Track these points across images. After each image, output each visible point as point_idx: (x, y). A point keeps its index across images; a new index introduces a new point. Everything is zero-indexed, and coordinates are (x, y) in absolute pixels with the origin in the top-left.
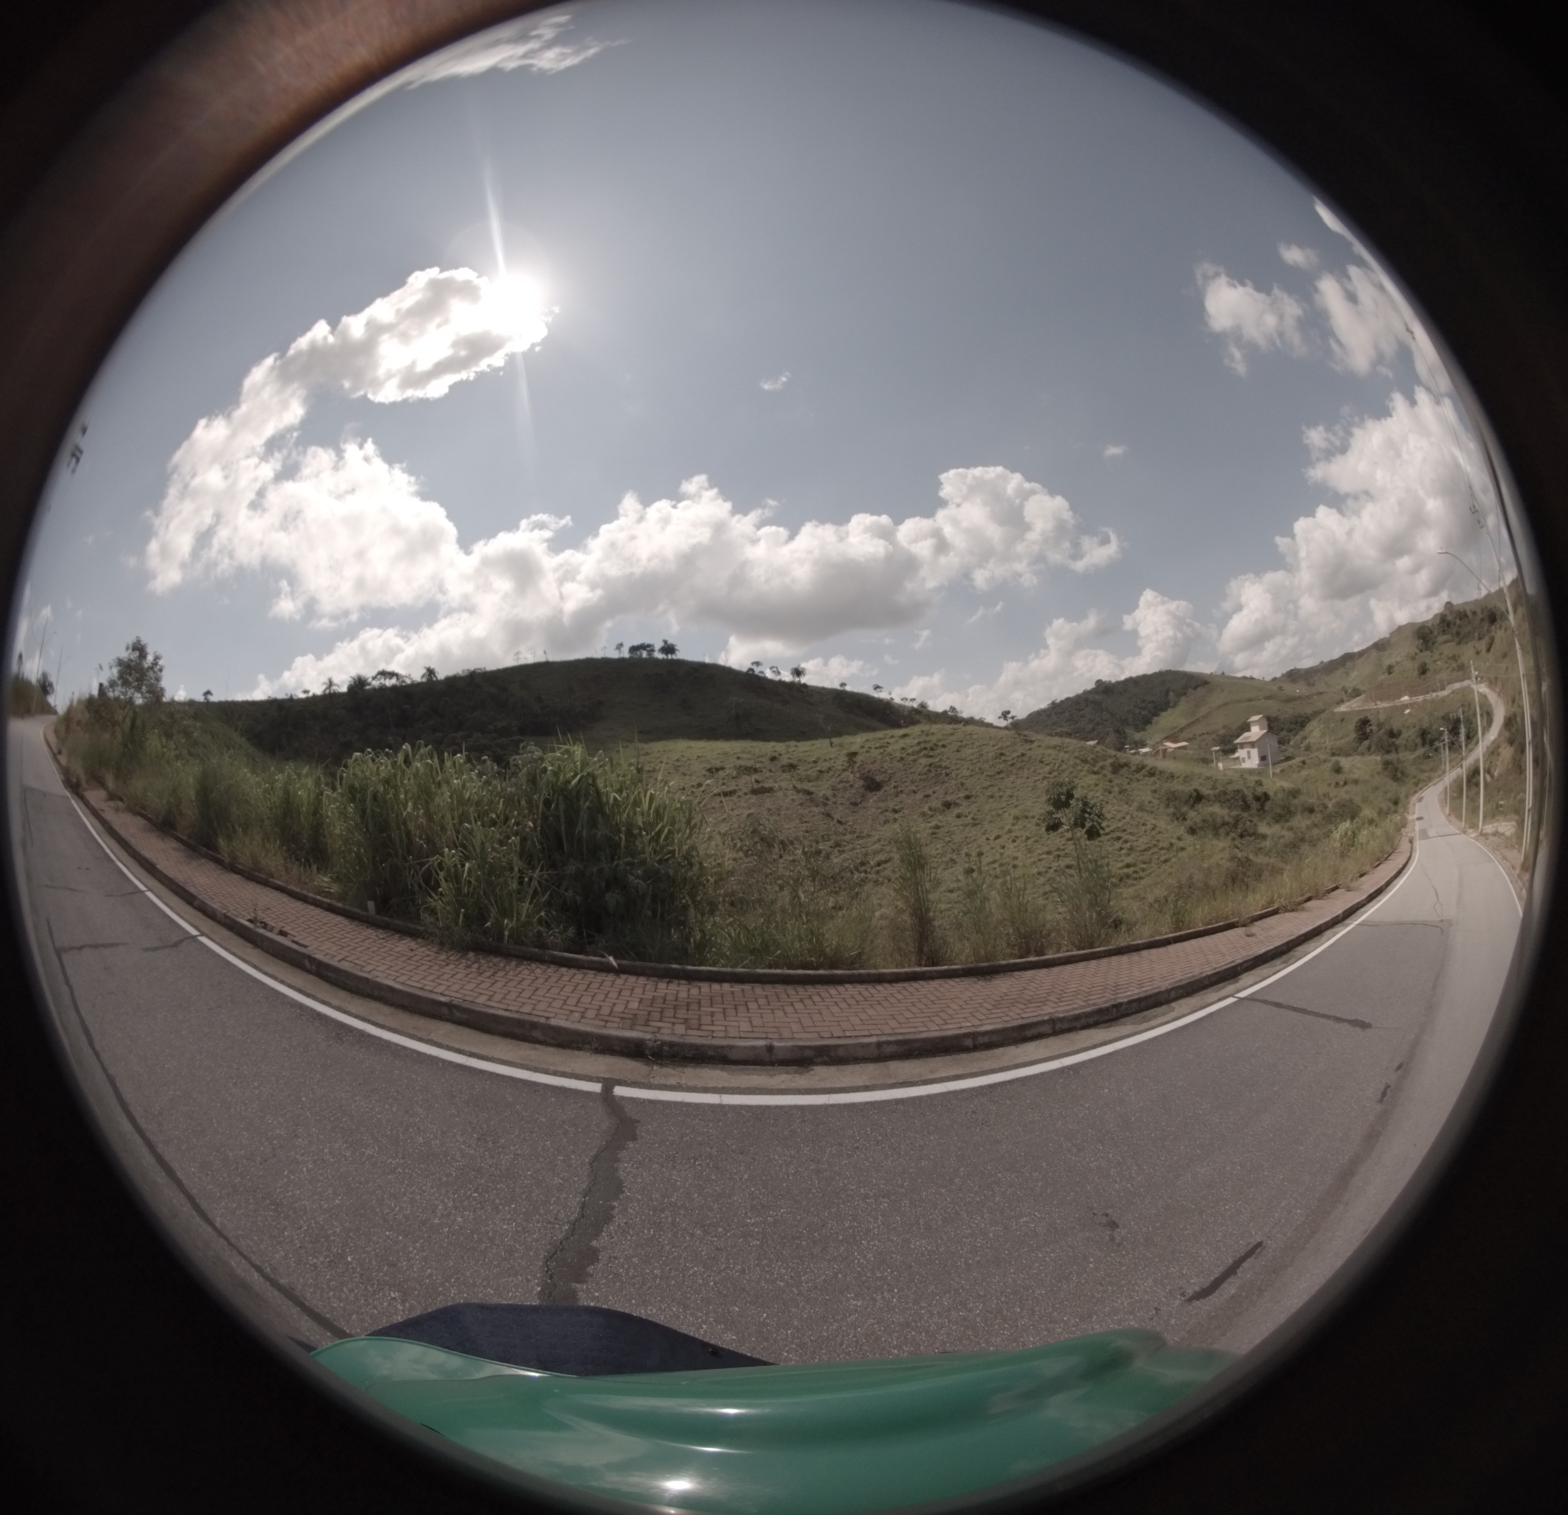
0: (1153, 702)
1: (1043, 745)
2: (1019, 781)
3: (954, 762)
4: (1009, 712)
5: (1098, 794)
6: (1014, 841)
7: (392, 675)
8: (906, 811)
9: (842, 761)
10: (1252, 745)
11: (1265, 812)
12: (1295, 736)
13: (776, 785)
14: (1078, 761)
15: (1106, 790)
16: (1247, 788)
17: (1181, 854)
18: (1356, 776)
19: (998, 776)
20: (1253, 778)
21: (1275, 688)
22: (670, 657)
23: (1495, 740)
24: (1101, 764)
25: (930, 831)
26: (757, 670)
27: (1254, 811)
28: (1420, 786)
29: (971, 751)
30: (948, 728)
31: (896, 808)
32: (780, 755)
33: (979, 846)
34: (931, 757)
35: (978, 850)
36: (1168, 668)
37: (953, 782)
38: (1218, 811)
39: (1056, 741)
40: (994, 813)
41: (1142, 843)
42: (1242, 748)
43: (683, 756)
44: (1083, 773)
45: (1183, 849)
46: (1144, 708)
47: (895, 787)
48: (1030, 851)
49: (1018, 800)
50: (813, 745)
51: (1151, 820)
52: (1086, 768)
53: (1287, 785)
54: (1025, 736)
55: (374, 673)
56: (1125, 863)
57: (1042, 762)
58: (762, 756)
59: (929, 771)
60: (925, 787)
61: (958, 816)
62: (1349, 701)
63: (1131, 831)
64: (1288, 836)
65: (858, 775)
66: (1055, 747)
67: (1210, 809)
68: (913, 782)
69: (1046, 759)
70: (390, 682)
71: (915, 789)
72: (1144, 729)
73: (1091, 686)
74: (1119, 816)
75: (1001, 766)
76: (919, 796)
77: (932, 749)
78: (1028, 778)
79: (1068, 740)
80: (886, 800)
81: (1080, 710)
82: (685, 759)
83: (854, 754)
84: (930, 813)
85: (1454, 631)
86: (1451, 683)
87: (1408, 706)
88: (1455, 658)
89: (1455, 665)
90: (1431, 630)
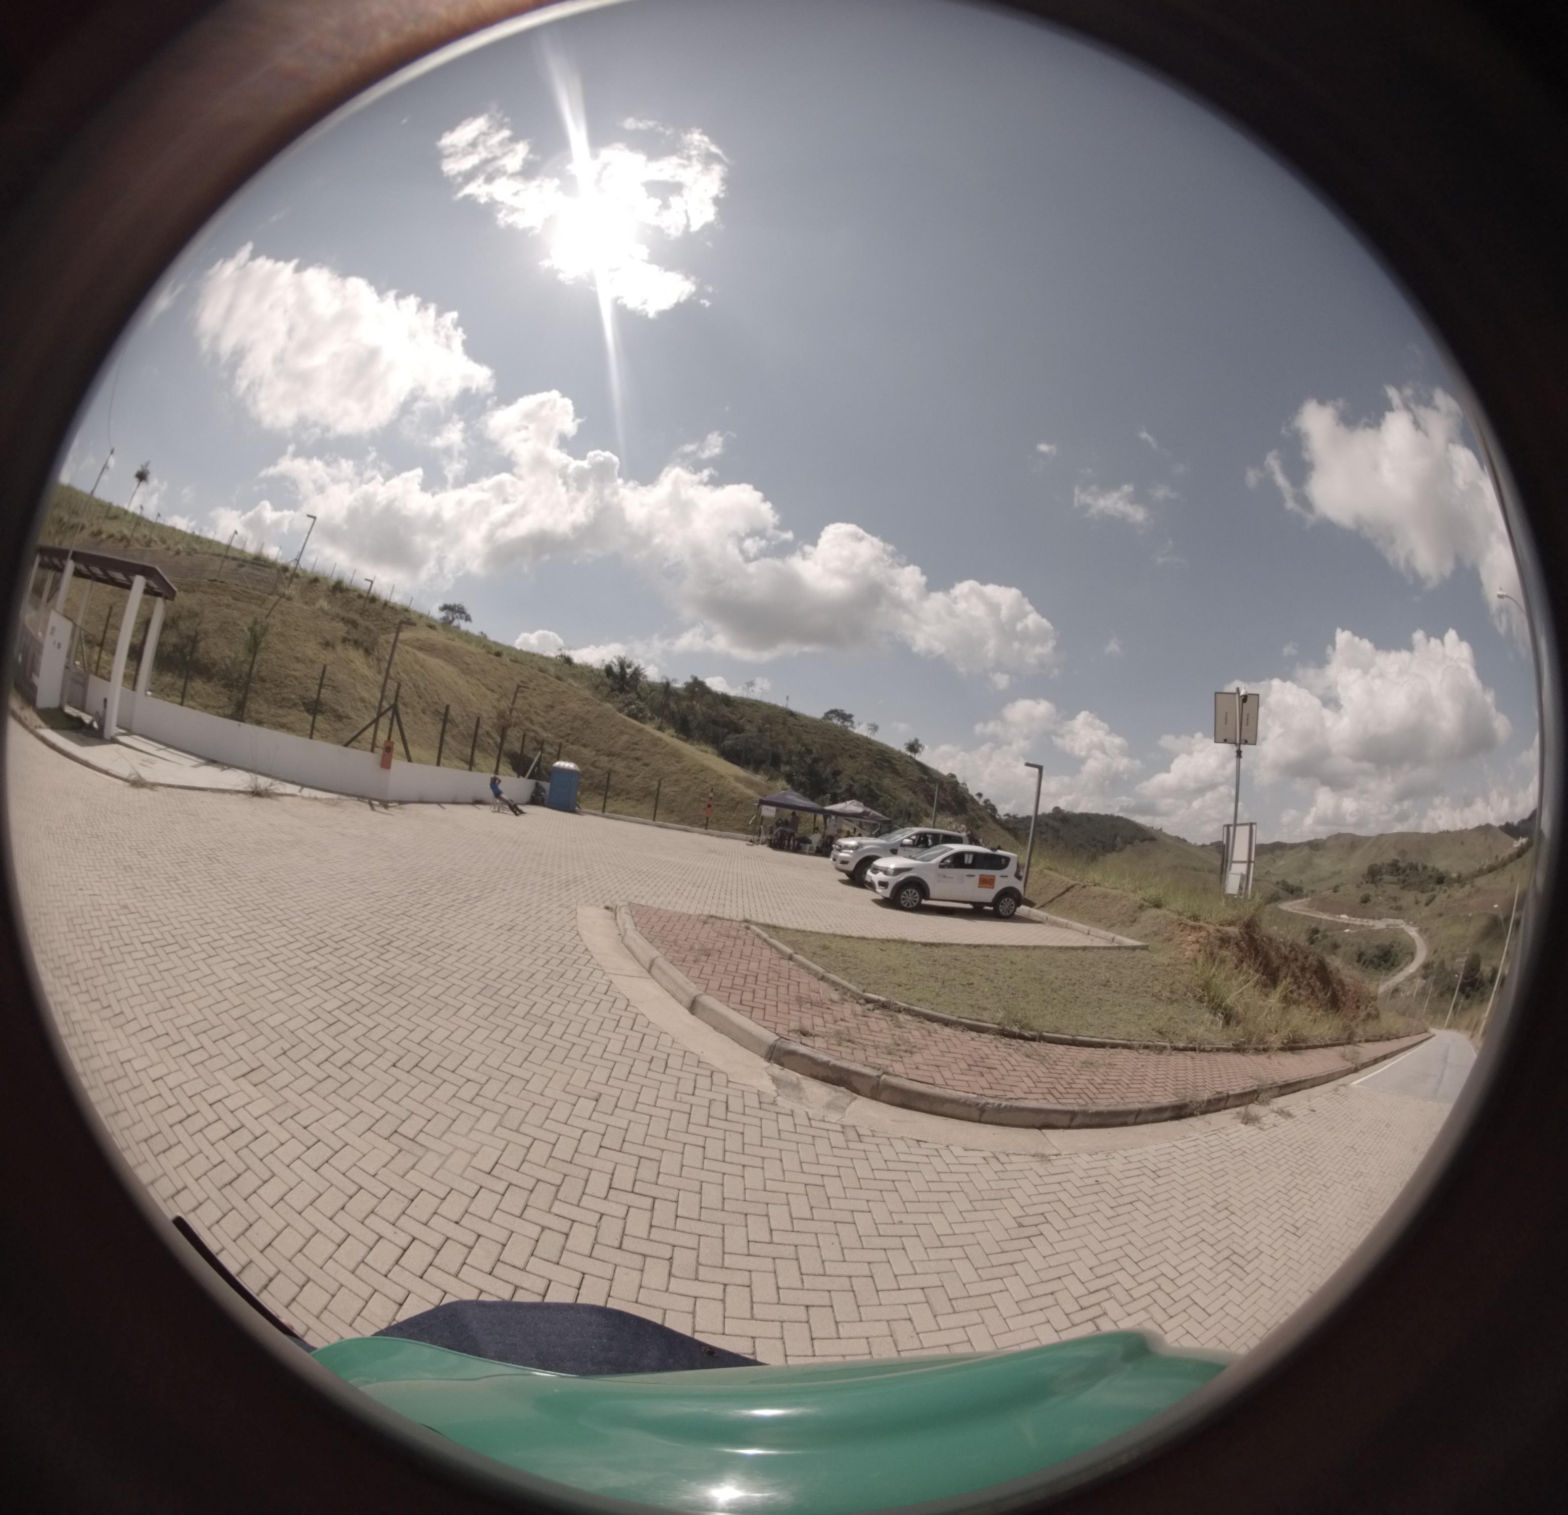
23: (1413, 973)
46: (1095, 844)
85: (1402, 877)
86: (1386, 917)
87: (1347, 925)
88: (1395, 899)
89: (1394, 905)
90: (1380, 868)
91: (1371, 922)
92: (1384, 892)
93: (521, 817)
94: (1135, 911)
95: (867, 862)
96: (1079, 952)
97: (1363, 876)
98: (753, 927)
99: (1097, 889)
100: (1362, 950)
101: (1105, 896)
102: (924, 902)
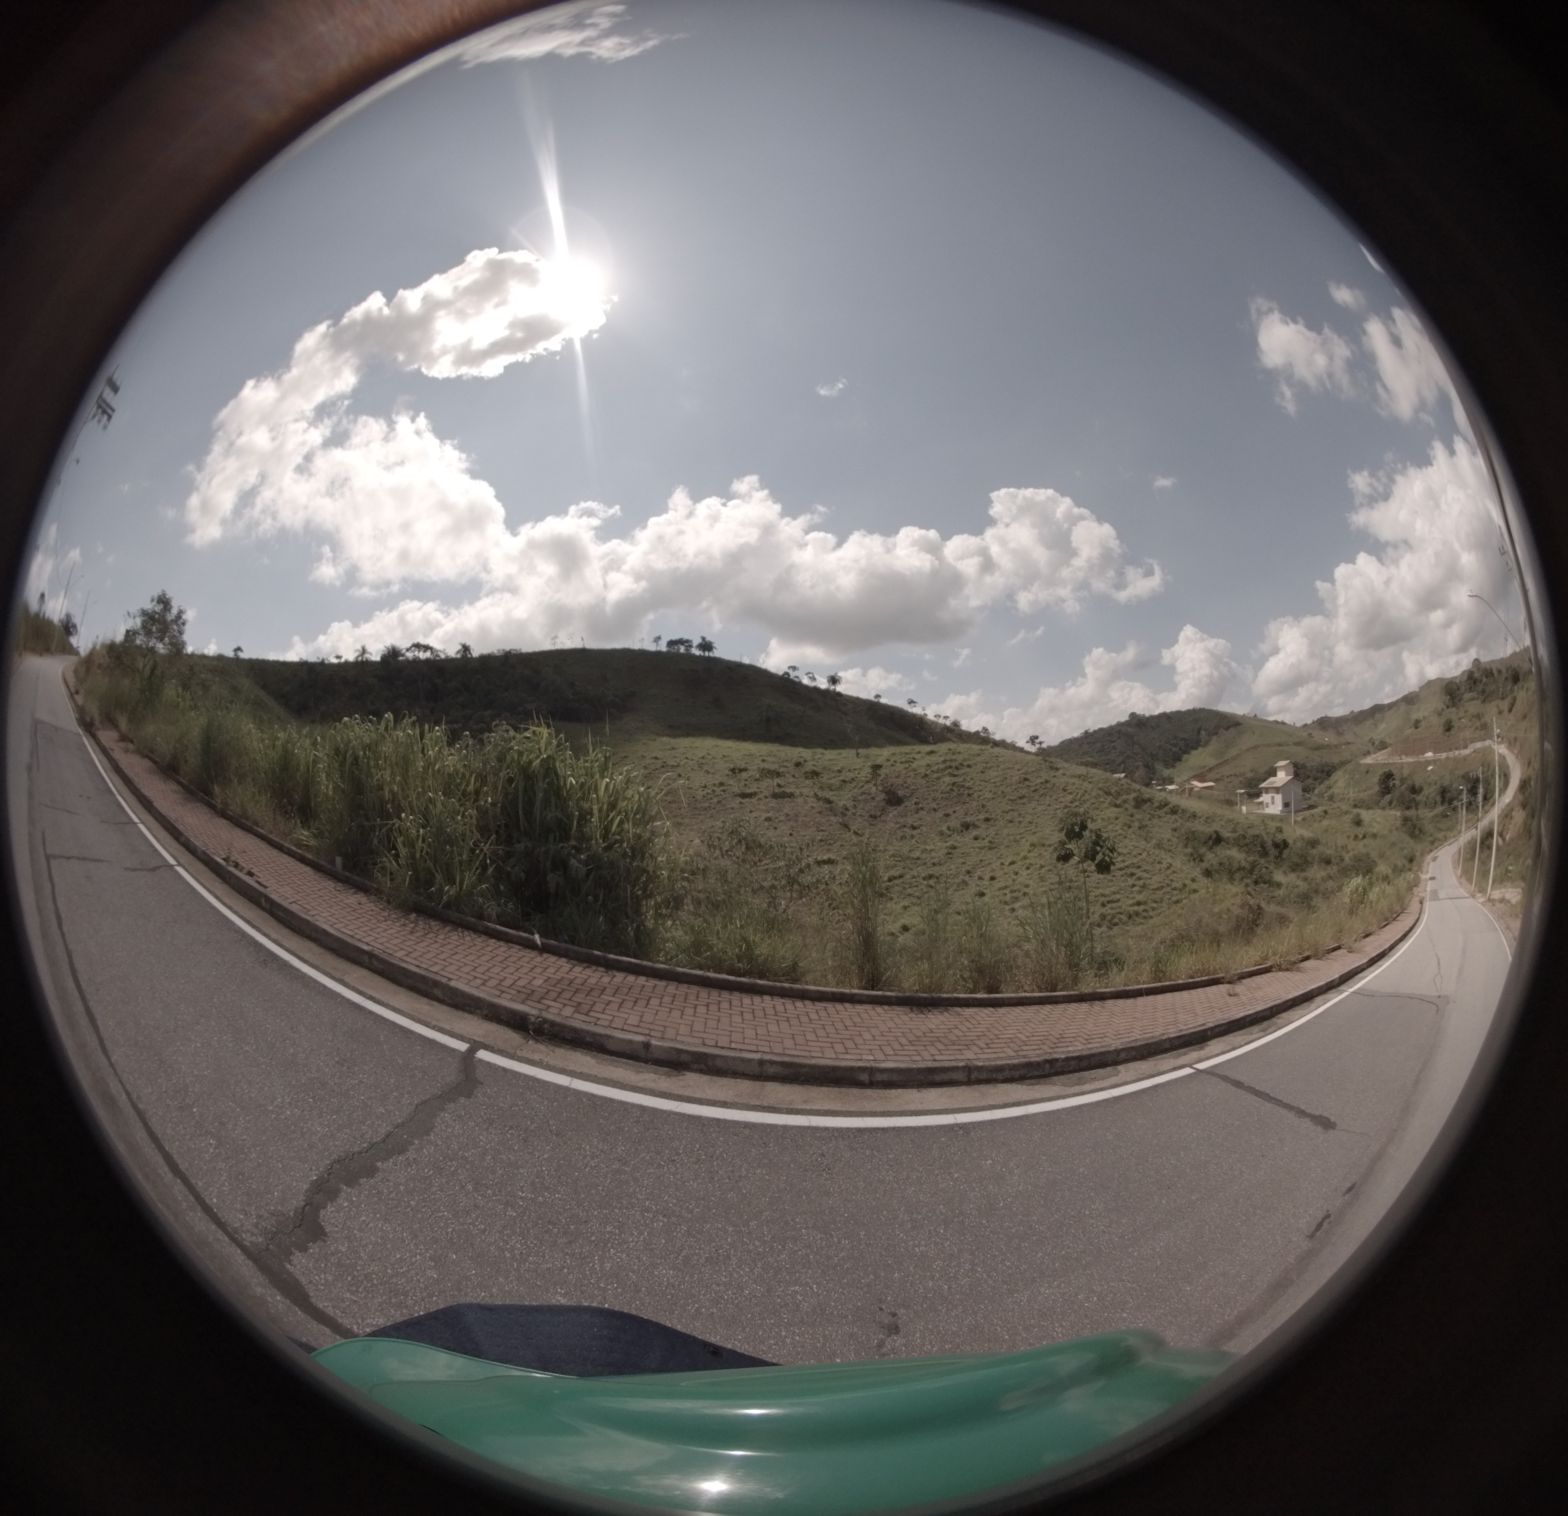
0: (1184, 739)
1: (1068, 773)
2: (1040, 808)
3: (978, 783)
4: (1037, 737)
5: (1118, 828)
6: (1028, 868)
7: (427, 648)
8: (924, 829)
9: (866, 772)
10: (1277, 790)
11: (1282, 859)
12: (1320, 784)
13: (798, 791)
14: (1101, 793)
15: (1125, 824)
16: (1267, 833)
17: (1194, 896)
18: (1375, 831)
19: (1019, 801)
20: (1273, 825)
21: (1305, 734)
22: (707, 654)
23: (1510, 803)
24: (1125, 797)
25: (946, 851)
26: (793, 674)
27: (1271, 858)
28: (1436, 844)
29: (995, 773)
30: (976, 748)
31: (915, 824)
32: (805, 761)
33: (993, 870)
34: (955, 776)
35: (992, 874)
36: (1202, 707)
37: (975, 804)
38: (1236, 855)
39: (1082, 770)
40: (1012, 838)
41: (1155, 882)
42: (1267, 792)
43: (709, 754)
44: (1105, 805)
45: (1195, 891)
46: (1175, 745)
47: (916, 803)
48: (1042, 879)
49: (1036, 827)
50: (840, 754)
51: (1167, 859)
52: (1109, 800)
53: (1307, 834)
54: (1051, 762)
55: (408, 645)
56: (1135, 901)
57: (1065, 790)
58: (787, 761)
59: (952, 790)
60: (946, 806)
61: (976, 838)
62: (1375, 753)
63: (1145, 867)
64: (1303, 886)
65: (880, 788)
66: (1079, 777)
67: (1228, 852)
68: (934, 800)
69: (1069, 787)
70: (423, 655)
71: (936, 807)
72: (1173, 767)
73: (1124, 718)
74: (1135, 853)
75: (1024, 792)
76: (940, 814)
77: (957, 768)
78: (1049, 805)
79: (1094, 770)
80: (906, 816)
81: (1112, 742)
82: (710, 757)
83: (879, 767)
84: (947, 832)
85: (1480, 689)
86: (1474, 740)
88: (1478, 716)
89: (1478, 725)
91: (1457, 753)
92: (1466, 712)
100: (1444, 786)
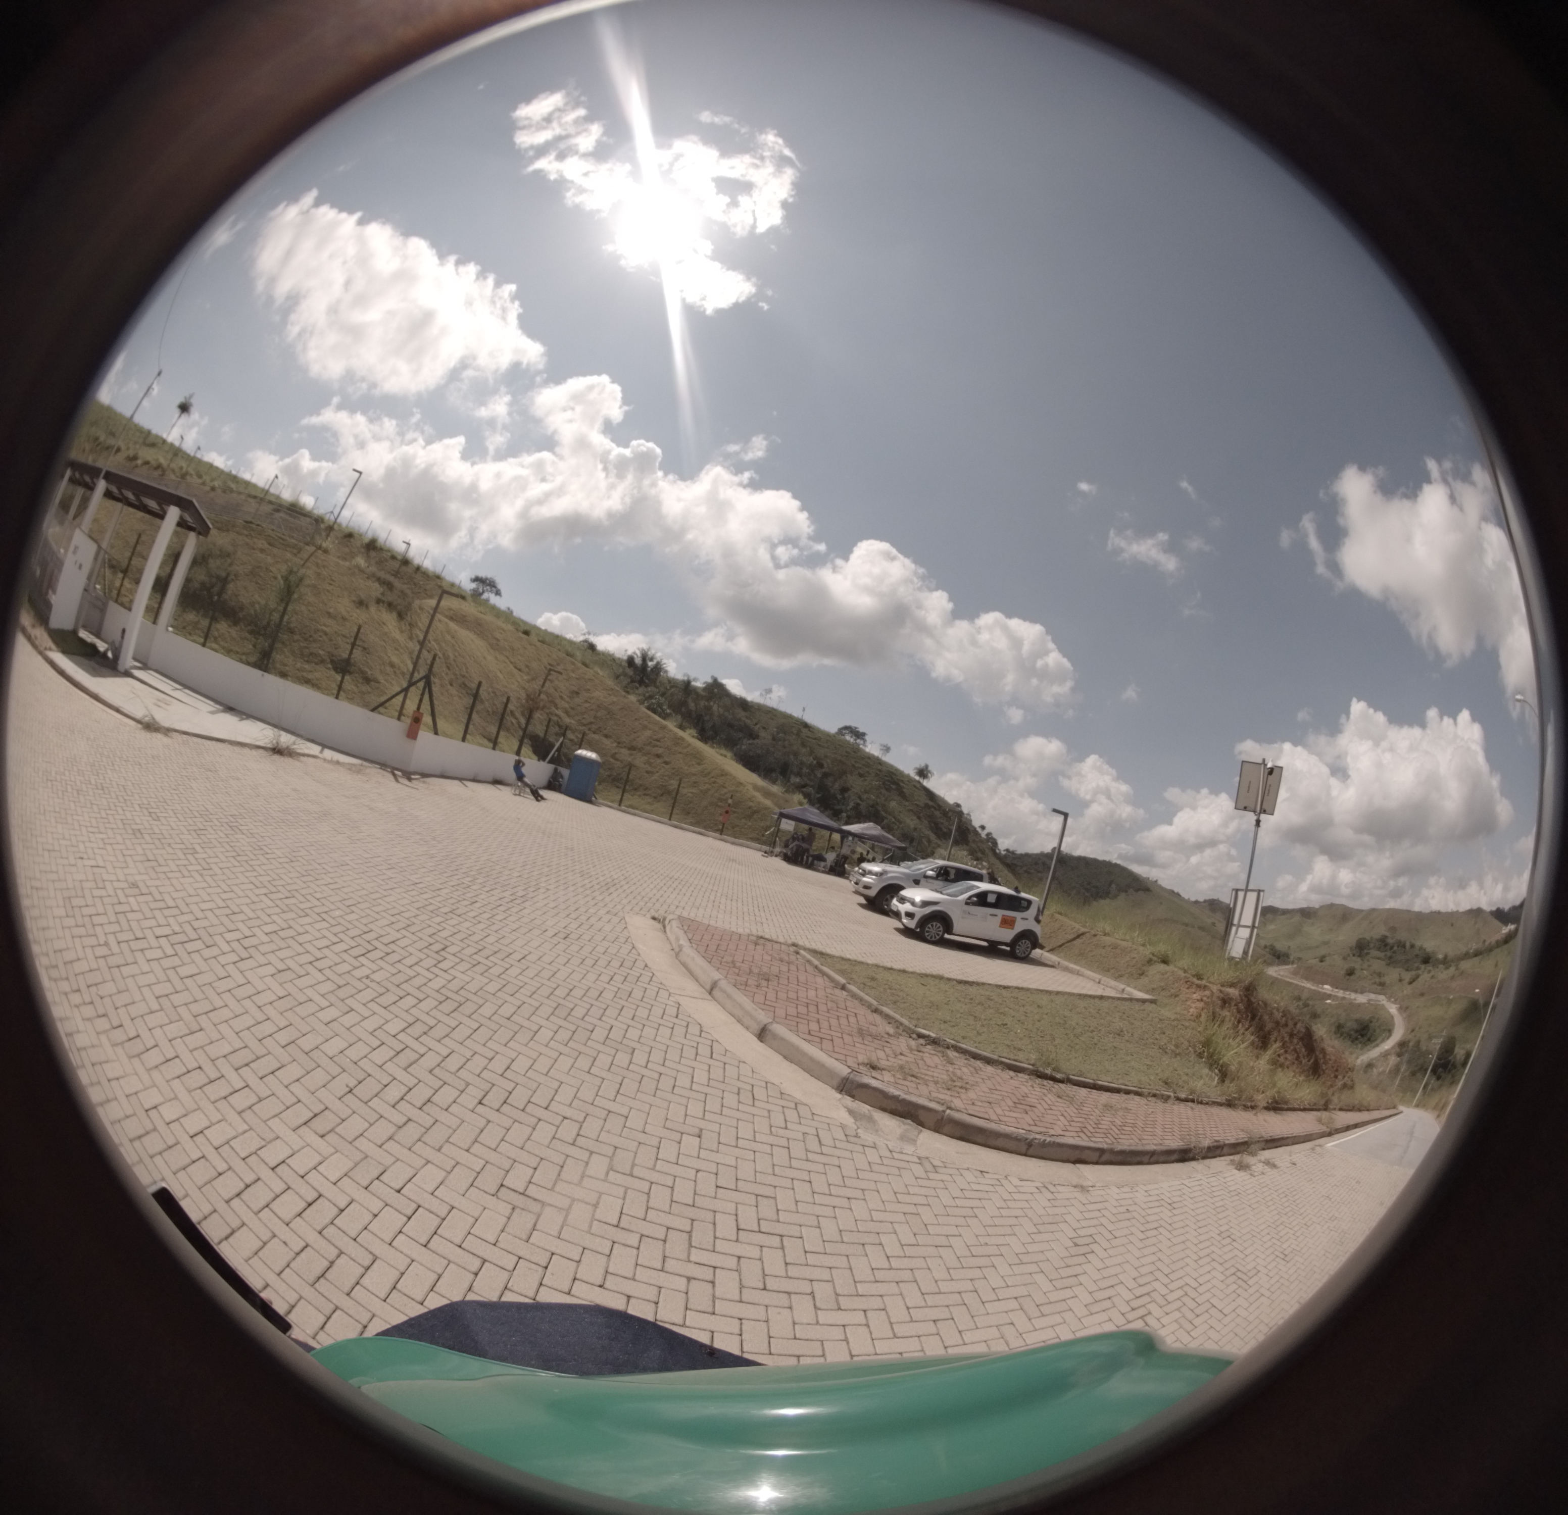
0: (1097, 887)
21: (1208, 921)
36: (1116, 862)
85: (1389, 954)
86: (1370, 991)
87: (1329, 996)
88: (1380, 975)
89: (1377, 980)
90: (1369, 942)
91: (1353, 996)
92: (1369, 966)
93: (542, 803)
94: (1143, 965)
95: (892, 890)
96: (1097, 1000)
97: (1351, 949)
98: (802, 952)
99: (1108, 940)
100: (1341, 1022)
101: (1115, 947)
102: (946, 936)
